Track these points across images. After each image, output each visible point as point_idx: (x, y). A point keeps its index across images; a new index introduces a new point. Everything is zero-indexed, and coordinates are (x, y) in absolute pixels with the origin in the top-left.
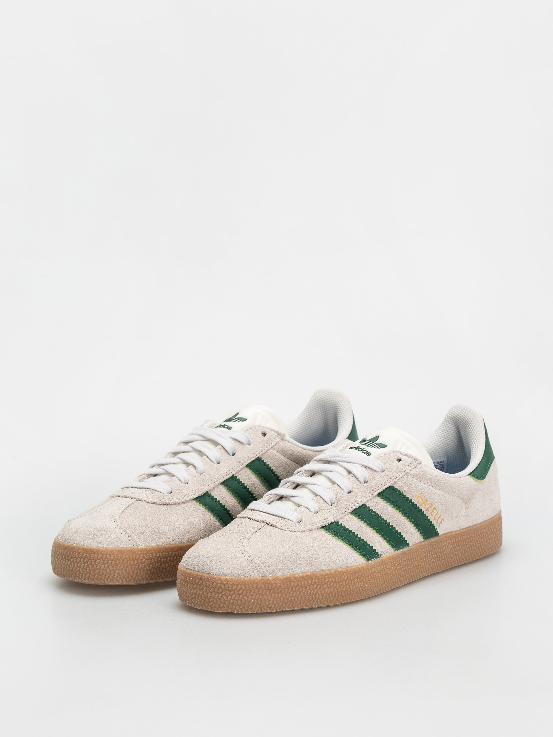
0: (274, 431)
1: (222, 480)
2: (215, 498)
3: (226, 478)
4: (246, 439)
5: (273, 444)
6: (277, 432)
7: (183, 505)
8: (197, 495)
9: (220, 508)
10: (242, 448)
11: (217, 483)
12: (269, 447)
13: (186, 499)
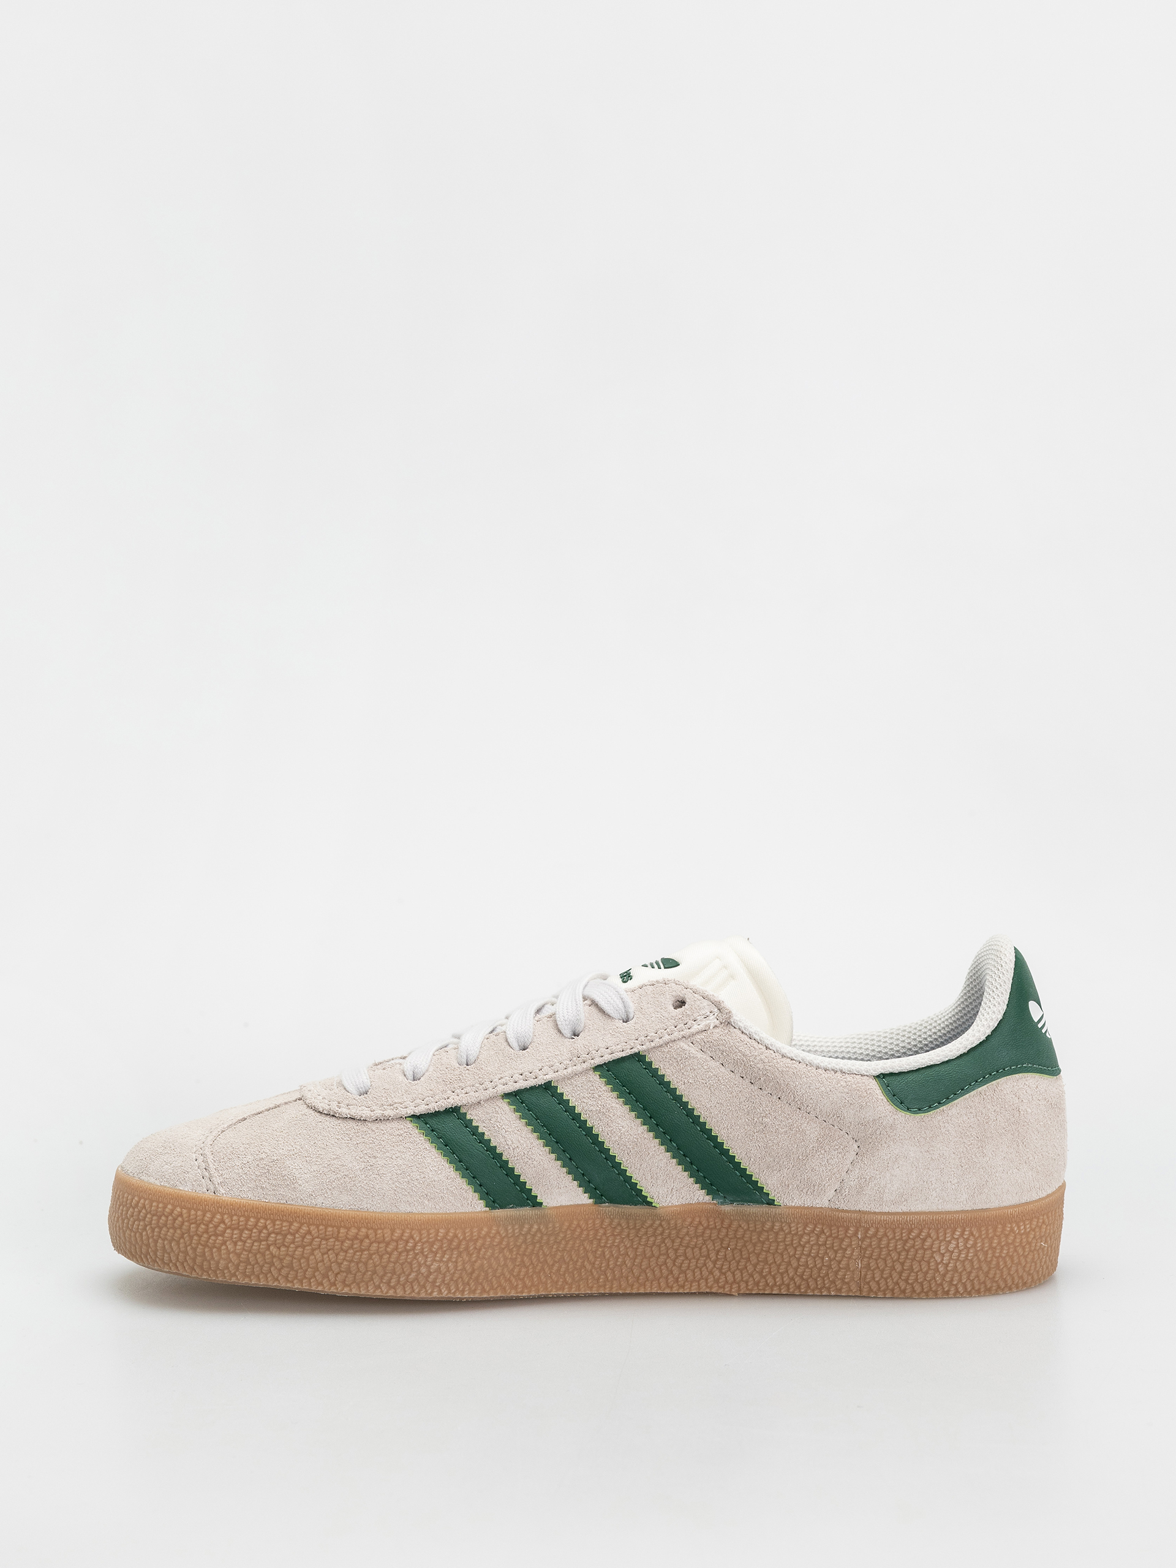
0: (709, 1000)
1: (512, 1087)
2: (474, 1124)
3: (522, 1084)
4: (621, 1006)
5: (696, 1028)
6: (719, 1006)
7: (374, 1126)
8: (422, 1109)
9: (482, 1150)
10: (601, 1024)
11: (491, 1092)
12: (676, 1035)
13: (389, 1112)
